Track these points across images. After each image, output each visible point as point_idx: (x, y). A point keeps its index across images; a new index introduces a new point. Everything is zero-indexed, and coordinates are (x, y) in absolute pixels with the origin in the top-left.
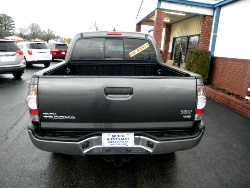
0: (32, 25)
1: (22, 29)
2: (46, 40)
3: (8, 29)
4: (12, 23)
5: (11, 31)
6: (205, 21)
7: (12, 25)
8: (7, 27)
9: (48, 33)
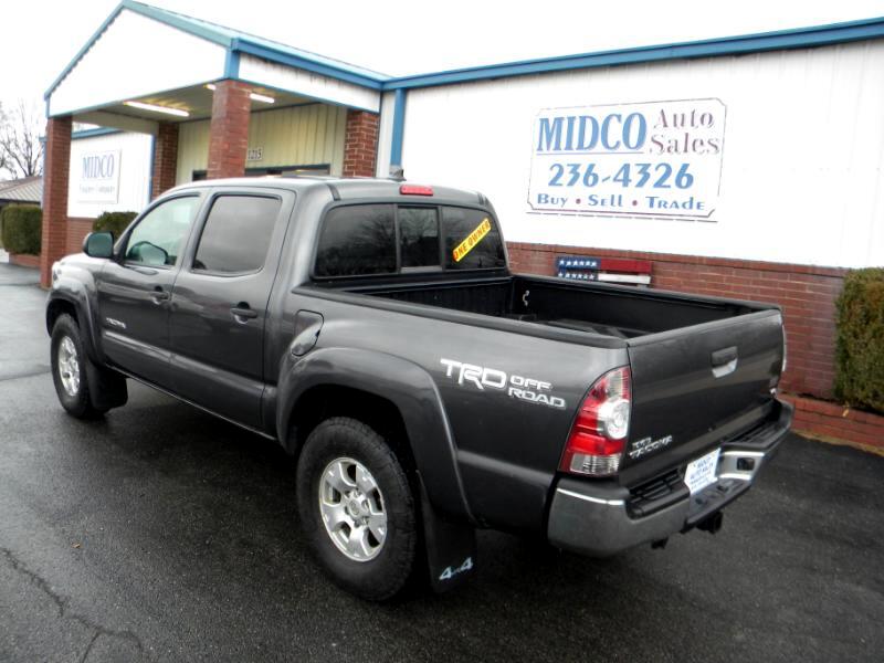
6: (358, 127)
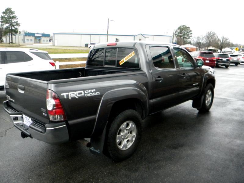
0: (208, 33)
1: (198, 37)
2: (219, 47)
3: (186, 38)
4: (189, 33)
5: (188, 40)
7: (189, 34)
8: (185, 36)
9: (223, 41)
